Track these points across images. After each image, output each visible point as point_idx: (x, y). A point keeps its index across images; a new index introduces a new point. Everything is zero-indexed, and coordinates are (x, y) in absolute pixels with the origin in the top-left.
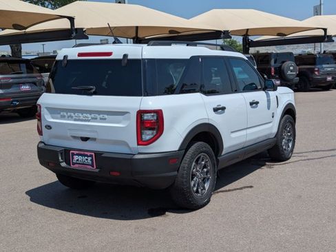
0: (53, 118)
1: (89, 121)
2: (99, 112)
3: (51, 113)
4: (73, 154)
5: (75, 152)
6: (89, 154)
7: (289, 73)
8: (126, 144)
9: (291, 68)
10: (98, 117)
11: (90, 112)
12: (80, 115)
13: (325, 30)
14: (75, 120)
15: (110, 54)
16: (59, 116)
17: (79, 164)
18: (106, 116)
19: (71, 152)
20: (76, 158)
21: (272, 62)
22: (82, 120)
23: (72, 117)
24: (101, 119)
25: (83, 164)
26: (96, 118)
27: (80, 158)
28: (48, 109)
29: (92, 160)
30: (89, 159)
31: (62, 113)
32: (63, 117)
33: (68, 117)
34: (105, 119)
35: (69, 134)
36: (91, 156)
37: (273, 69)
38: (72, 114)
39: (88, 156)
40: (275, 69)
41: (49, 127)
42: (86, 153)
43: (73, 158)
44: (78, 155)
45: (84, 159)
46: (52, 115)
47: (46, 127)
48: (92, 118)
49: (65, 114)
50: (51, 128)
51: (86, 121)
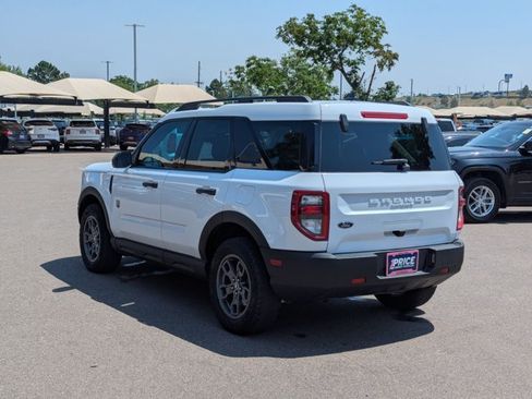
0: (354, 209)
1: (411, 207)
2: (424, 194)
3: (348, 202)
4: (391, 257)
5: (394, 254)
6: (412, 252)
10: (423, 200)
12: (401, 199)
14: (392, 208)
15: (405, 116)
16: (366, 204)
17: (399, 269)
18: (431, 198)
19: (388, 255)
20: (395, 261)
22: (402, 207)
23: (387, 204)
25: (403, 268)
26: (420, 202)
27: (400, 261)
28: (343, 196)
29: (415, 261)
30: (412, 259)
31: (372, 201)
32: (374, 206)
33: (382, 205)
34: (430, 202)
36: (415, 254)
38: (389, 200)
39: (410, 255)
41: (346, 225)
42: (409, 252)
43: (390, 263)
44: (398, 257)
45: (406, 260)
46: (353, 205)
47: (340, 225)
48: (416, 203)
49: (377, 201)
50: (351, 225)
51: (407, 207)
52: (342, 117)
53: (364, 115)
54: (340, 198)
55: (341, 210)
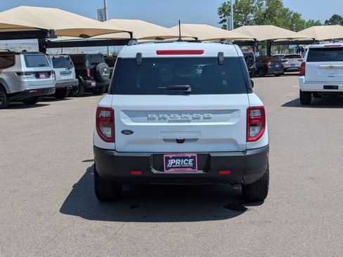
0: (134, 121)
1: (189, 121)
2: (202, 112)
3: (130, 116)
4: (168, 159)
5: (171, 156)
6: (190, 156)
7: (104, 74)
8: (234, 142)
9: (105, 70)
10: (202, 116)
11: (191, 112)
12: (177, 116)
13: (131, 33)
14: (169, 121)
15: (201, 52)
16: (145, 118)
17: (177, 167)
18: (211, 115)
19: (165, 156)
20: (171, 162)
21: (87, 64)
23: (165, 119)
24: (204, 118)
25: (181, 167)
26: (199, 118)
27: (178, 162)
28: (124, 111)
29: (194, 162)
30: (190, 161)
31: (150, 116)
32: (152, 120)
33: (160, 119)
34: (210, 118)
35: (161, 137)
36: (192, 157)
37: (88, 70)
38: (166, 116)
39: (188, 158)
40: (90, 70)
41: (128, 132)
42: (186, 155)
43: (167, 163)
44: (175, 158)
45: (183, 161)
46: (133, 118)
47: (123, 132)
48: (193, 118)
49: (155, 116)
50: (132, 133)
51: (185, 121)
52: (139, 55)
53: (158, 52)
54: (122, 113)
55: (123, 121)
